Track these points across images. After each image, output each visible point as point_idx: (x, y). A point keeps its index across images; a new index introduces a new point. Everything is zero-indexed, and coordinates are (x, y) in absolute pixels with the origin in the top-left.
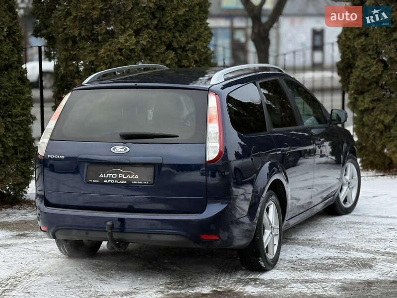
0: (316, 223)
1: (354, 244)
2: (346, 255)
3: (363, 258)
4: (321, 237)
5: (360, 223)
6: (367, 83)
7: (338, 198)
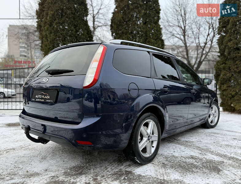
0: (195, 131)
1: (211, 147)
2: (204, 156)
3: (215, 161)
4: (193, 140)
5: (218, 134)
6: (225, 80)
7: (207, 120)
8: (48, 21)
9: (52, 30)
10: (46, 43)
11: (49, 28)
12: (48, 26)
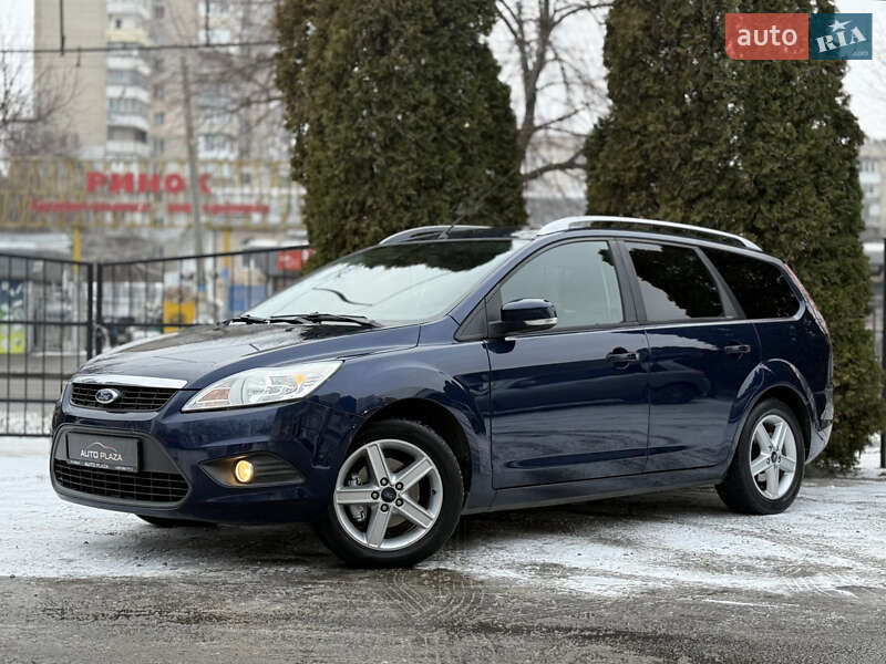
8: (327, 65)
9: (344, 107)
10: (319, 155)
11: (332, 97)
12: (327, 88)
